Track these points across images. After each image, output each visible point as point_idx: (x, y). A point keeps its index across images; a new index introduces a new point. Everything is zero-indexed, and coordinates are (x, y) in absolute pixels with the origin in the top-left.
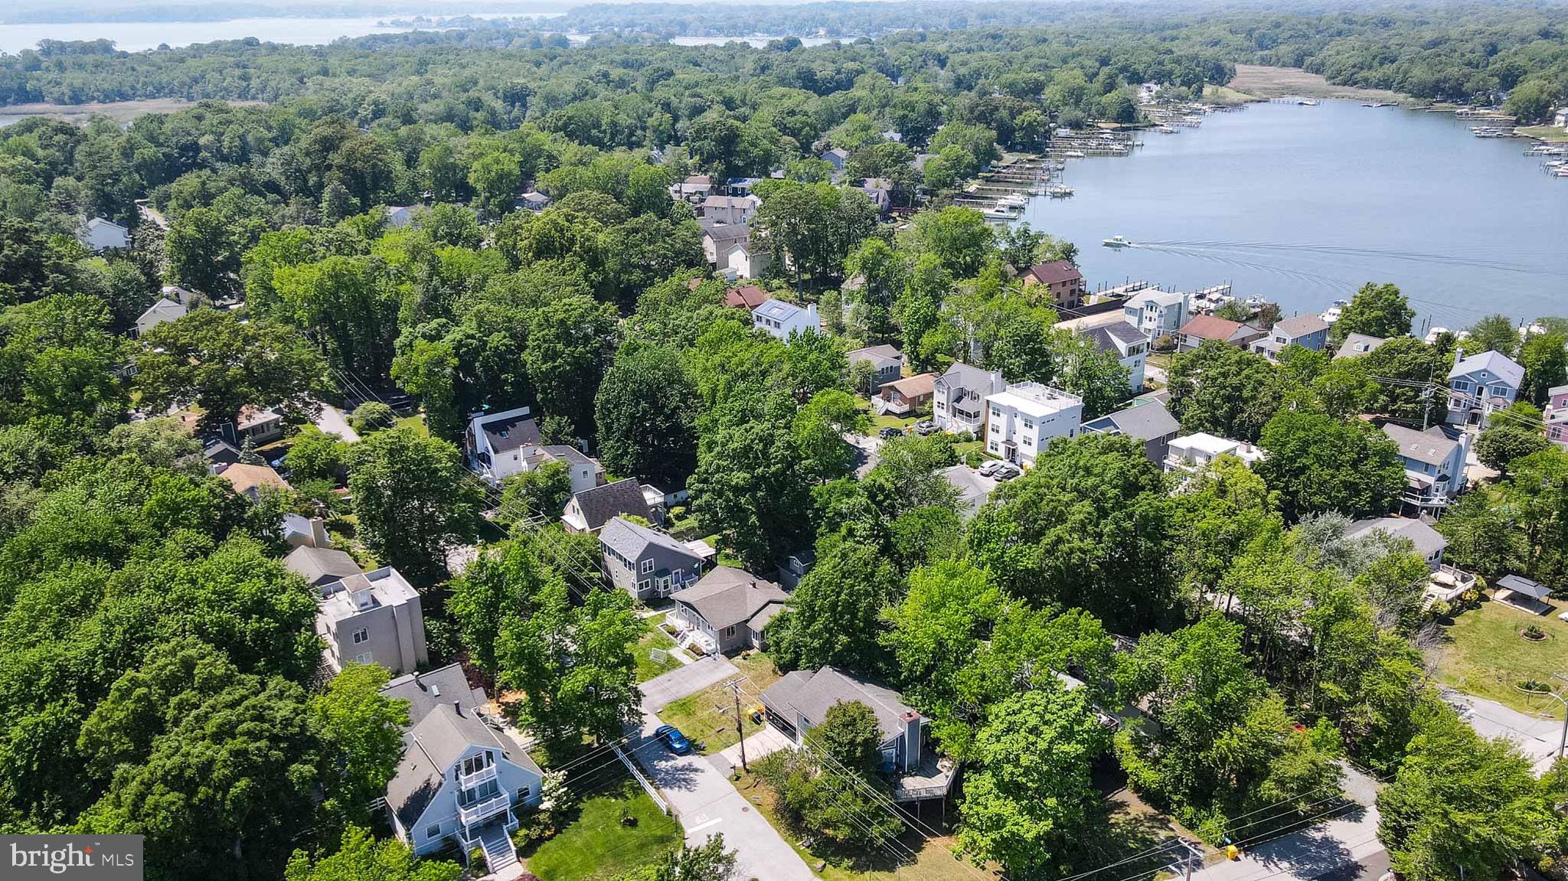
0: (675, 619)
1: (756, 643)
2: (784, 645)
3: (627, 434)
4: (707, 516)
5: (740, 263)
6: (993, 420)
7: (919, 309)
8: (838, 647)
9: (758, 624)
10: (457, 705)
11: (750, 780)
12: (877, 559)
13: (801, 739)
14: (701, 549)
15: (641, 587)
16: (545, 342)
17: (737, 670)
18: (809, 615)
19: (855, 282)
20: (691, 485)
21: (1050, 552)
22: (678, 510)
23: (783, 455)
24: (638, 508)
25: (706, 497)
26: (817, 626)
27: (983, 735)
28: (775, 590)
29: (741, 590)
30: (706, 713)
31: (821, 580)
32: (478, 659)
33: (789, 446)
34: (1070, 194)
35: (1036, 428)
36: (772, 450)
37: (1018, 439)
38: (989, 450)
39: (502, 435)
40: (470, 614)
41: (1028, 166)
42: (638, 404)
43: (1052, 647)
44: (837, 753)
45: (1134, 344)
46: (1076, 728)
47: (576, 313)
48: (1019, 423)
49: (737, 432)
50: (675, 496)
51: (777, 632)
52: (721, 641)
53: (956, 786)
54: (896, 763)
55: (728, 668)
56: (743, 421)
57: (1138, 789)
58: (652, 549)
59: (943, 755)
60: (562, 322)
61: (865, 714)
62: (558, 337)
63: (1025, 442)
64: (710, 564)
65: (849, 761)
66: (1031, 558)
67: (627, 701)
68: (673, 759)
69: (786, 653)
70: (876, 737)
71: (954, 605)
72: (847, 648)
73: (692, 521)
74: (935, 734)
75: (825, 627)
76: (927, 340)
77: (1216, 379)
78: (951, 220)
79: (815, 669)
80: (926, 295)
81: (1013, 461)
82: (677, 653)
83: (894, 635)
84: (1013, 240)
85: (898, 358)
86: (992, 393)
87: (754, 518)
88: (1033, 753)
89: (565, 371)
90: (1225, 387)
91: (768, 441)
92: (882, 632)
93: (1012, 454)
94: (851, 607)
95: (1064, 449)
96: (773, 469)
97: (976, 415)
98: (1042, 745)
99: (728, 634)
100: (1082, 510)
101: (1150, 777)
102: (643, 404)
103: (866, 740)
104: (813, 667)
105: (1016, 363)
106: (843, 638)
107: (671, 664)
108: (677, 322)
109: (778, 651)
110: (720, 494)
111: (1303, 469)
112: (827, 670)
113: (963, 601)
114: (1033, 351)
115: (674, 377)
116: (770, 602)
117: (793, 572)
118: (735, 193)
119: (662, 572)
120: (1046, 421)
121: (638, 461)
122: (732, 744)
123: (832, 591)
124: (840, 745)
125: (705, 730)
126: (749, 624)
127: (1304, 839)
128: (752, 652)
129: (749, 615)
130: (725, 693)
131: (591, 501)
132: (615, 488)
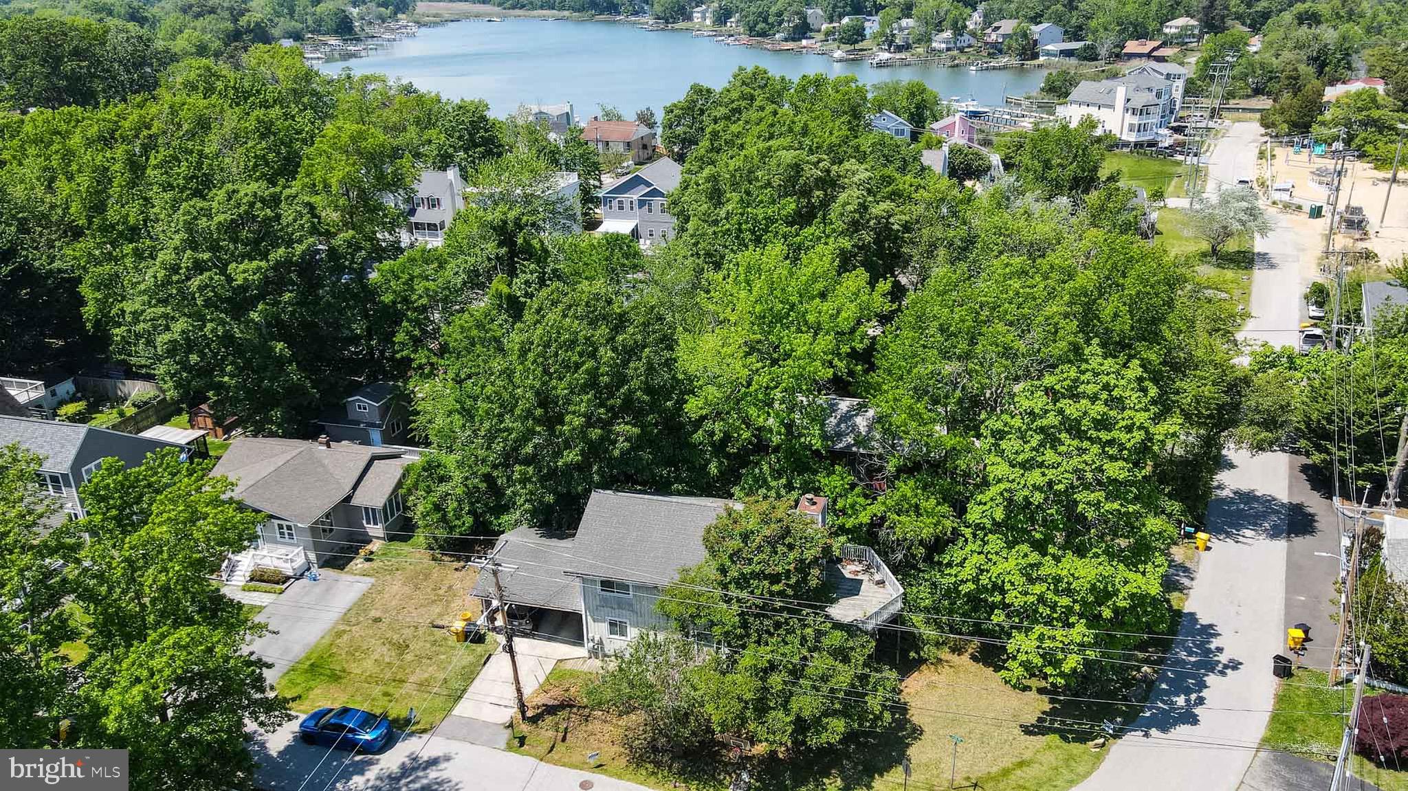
2: (452, 505)
9: (371, 496)
11: (546, 731)
14: (171, 434)
17: (373, 580)
22: (72, 408)
24: (10, 406)
28: (356, 448)
29: (310, 458)
30: (369, 664)
52: (317, 547)
55: (349, 584)
59: (838, 560)
64: (195, 452)
68: (372, 762)
72: (637, 444)
73: (105, 417)
97: (443, 225)
106: (625, 429)
107: (235, 613)
109: (439, 523)
112: (603, 497)
116: (374, 458)
117: (358, 423)
122: (464, 691)
123: (581, 355)
124: (775, 579)
125: (391, 690)
126: (354, 502)
127: (1223, 501)
128: (376, 546)
129: (347, 489)
130: (377, 620)
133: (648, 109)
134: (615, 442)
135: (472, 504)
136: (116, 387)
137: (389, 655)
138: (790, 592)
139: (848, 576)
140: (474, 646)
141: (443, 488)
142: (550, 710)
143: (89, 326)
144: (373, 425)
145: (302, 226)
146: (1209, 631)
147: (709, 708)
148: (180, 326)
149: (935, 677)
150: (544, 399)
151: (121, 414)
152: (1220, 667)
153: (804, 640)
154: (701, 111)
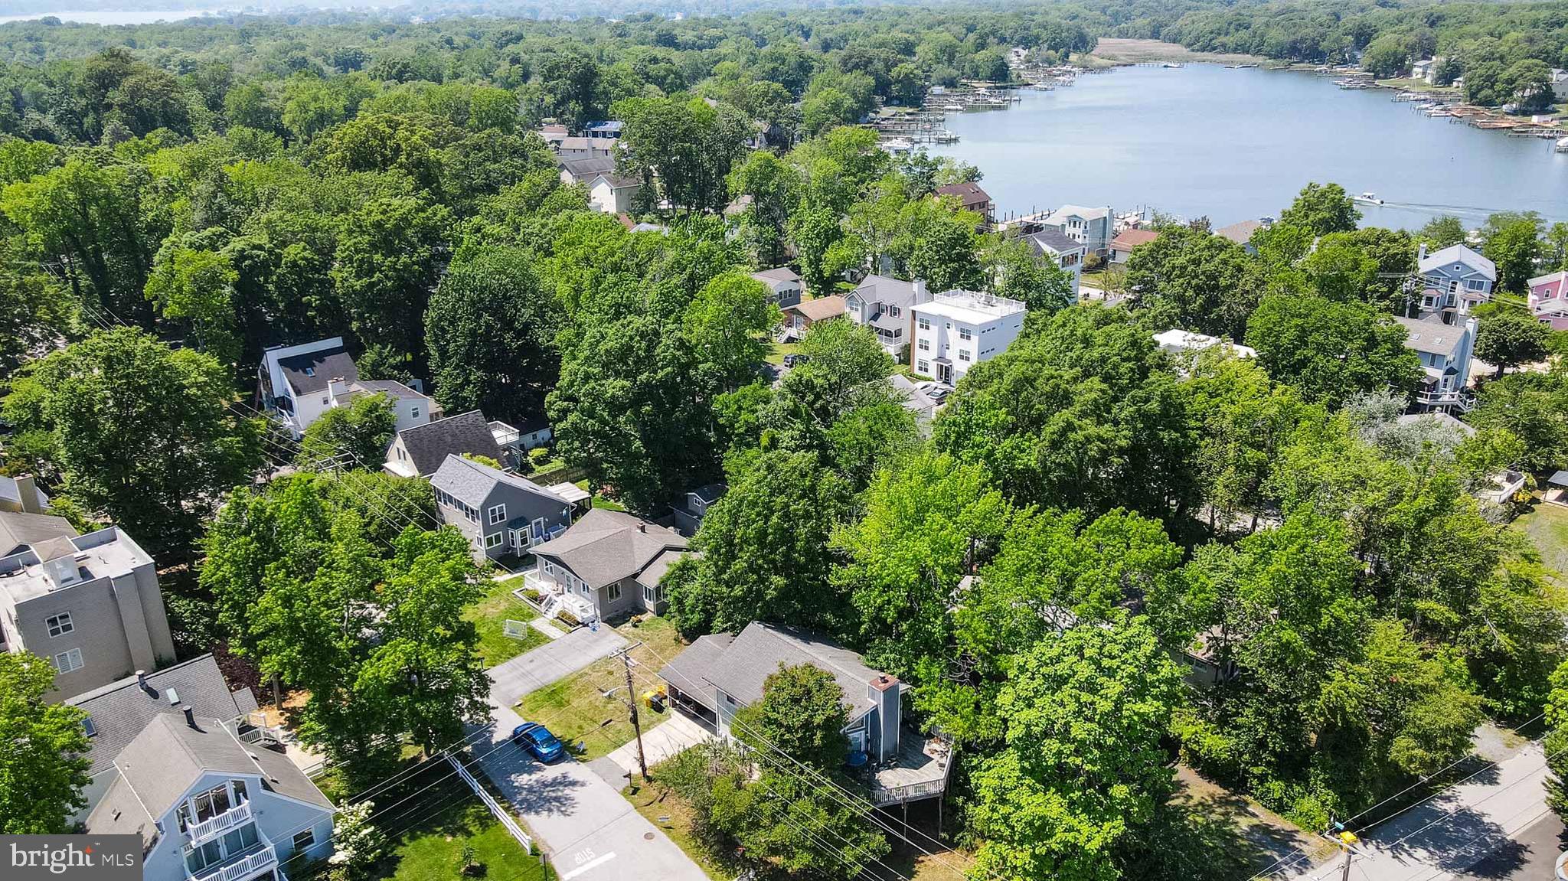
0: (536, 580)
1: (650, 604)
2: (689, 601)
3: (469, 358)
4: (577, 444)
5: (604, 198)
6: (920, 334)
7: (819, 222)
8: (771, 593)
9: (650, 579)
10: (188, 713)
11: (653, 791)
12: (816, 469)
13: (724, 730)
14: (570, 493)
15: (490, 542)
16: (357, 251)
17: (627, 642)
18: (726, 549)
19: (741, 205)
20: (551, 404)
21: (1055, 446)
22: (537, 452)
23: (674, 355)
24: (486, 448)
25: (572, 417)
26: (739, 565)
27: (1005, 698)
28: (671, 536)
29: (626, 537)
30: (584, 701)
31: (742, 501)
32: (241, 646)
33: (682, 344)
34: (956, 140)
35: (975, 339)
36: (658, 351)
37: (952, 355)
38: (917, 372)
39: (305, 372)
40: (225, 581)
41: (907, 117)
42: (480, 317)
43: (1098, 561)
44: (784, 743)
45: (1068, 253)
46: (1150, 677)
47: (397, 214)
48: (953, 334)
49: (611, 331)
50: (535, 437)
51: (678, 585)
52: (602, 605)
53: (958, 780)
54: (866, 752)
55: (611, 641)
56: (618, 315)
57: (1195, 760)
58: (501, 491)
59: (929, 736)
60: (378, 225)
61: (823, 682)
62: (374, 247)
63: (962, 357)
64: (581, 509)
65: (806, 753)
66: (1032, 454)
67: (468, 692)
68: (540, 769)
69: (692, 613)
70: (842, 713)
71: (939, 518)
73: (557, 464)
74: (920, 705)
75: (750, 566)
76: (833, 255)
77: (1186, 268)
78: (842, 141)
79: (736, 629)
80: (825, 207)
81: (947, 382)
82: (540, 624)
83: (852, 568)
84: (910, 169)
85: (796, 281)
86: (915, 304)
87: (638, 443)
88: (1091, 720)
89: (384, 290)
90: (1197, 276)
91: (652, 338)
92: (834, 566)
93: (945, 373)
94: (787, 537)
95: (1045, 325)
96: (660, 374)
97: (898, 334)
98: (1105, 706)
99: (611, 596)
100: (1092, 389)
101: (1217, 744)
102: (486, 316)
103: (828, 719)
104: (733, 628)
105: (939, 272)
106: (779, 581)
107: (534, 639)
108: (527, 231)
109: (681, 611)
110: (591, 415)
111: (1304, 363)
112: (755, 628)
113: (951, 513)
114: (961, 257)
115: (525, 285)
116: (666, 549)
117: (693, 513)
118: (595, 135)
119: (518, 522)
120: (986, 330)
121: (484, 392)
122: (625, 743)
123: (758, 514)
124: (789, 729)
125: (585, 725)
126: (639, 580)
127: (1432, 812)
128: (645, 617)
129: (638, 567)
130: (611, 673)
131: (421, 440)
132: (453, 424)
134: (769, 588)
139: (927, 752)
140: (654, 713)
147: (715, 809)
149: (960, 861)
154: (1166, 255)
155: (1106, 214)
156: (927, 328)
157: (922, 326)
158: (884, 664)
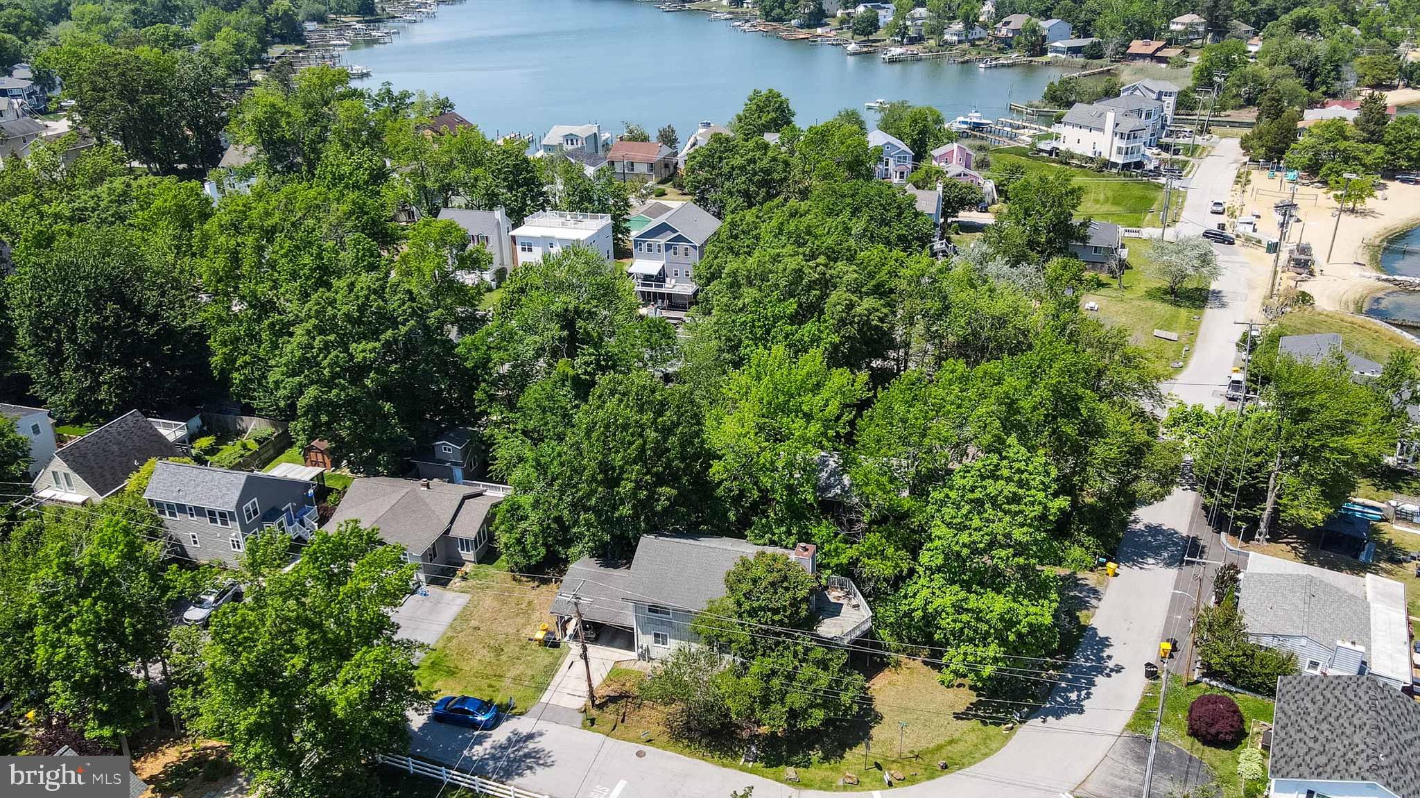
1: (468, 555)
2: (529, 539)
6: (523, 256)
9: (465, 531)
11: (609, 715)
13: (644, 641)
14: (292, 471)
17: (468, 596)
22: (205, 442)
24: (165, 450)
28: (446, 487)
29: (415, 497)
30: (474, 662)
34: (368, 74)
41: (300, 53)
48: (559, 252)
52: (427, 568)
55: (452, 598)
58: (252, 485)
59: (828, 587)
66: (831, 333)
68: (487, 736)
72: (674, 502)
78: (315, 81)
84: (377, 105)
92: (713, 462)
99: (431, 558)
102: (111, 306)
106: (666, 490)
112: (649, 541)
116: (463, 498)
117: (442, 461)
119: (272, 513)
121: (125, 390)
122: (547, 684)
123: (633, 434)
125: (494, 683)
126: (452, 534)
127: (1135, 533)
128: (468, 568)
129: (446, 524)
130: (477, 629)
131: (84, 456)
132: (113, 430)
133: (669, 126)
134: (659, 500)
135: (545, 538)
136: (235, 422)
137: (489, 656)
138: (786, 621)
139: (832, 600)
140: (551, 650)
141: (523, 525)
142: (612, 700)
143: (215, 373)
144: (456, 464)
145: (404, 311)
146: (1104, 643)
147: (729, 702)
148: (312, 392)
149: (895, 677)
150: (605, 467)
151: (244, 447)
152: (1108, 671)
153: (796, 654)
154: (721, 158)
155: (595, 130)
156: (530, 250)
157: (524, 249)
158: (776, 538)
